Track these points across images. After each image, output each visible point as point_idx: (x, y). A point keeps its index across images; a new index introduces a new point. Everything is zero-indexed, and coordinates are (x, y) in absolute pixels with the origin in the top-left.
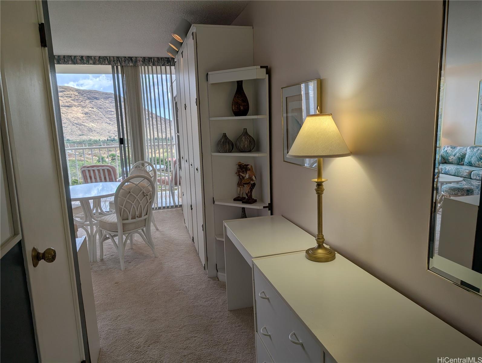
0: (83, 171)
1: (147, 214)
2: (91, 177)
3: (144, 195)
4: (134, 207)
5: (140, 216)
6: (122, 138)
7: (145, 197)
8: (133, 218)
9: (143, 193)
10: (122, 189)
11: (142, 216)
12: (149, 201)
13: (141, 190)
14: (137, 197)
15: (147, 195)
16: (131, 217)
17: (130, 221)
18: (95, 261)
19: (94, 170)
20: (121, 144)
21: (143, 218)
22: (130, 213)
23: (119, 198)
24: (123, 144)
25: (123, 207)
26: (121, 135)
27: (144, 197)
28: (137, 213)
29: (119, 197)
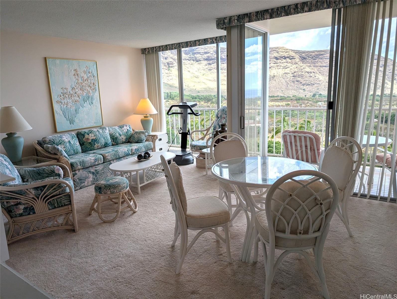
0: (284, 135)
1: (319, 230)
2: (292, 143)
3: (317, 203)
4: (296, 217)
5: (306, 232)
6: (332, 102)
7: (318, 206)
8: (294, 232)
9: (316, 200)
10: (279, 189)
11: (310, 233)
12: (325, 213)
13: (312, 195)
14: (304, 204)
15: (321, 204)
16: (289, 231)
17: (287, 235)
18: (246, 262)
19: (295, 136)
20: (329, 109)
21: (311, 235)
22: (288, 225)
23: (272, 201)
24: (332, 109)
25: (278, 214)
26: (332, 97)
27: (316, 205)
28: (301, 228)
29: (273, 199)
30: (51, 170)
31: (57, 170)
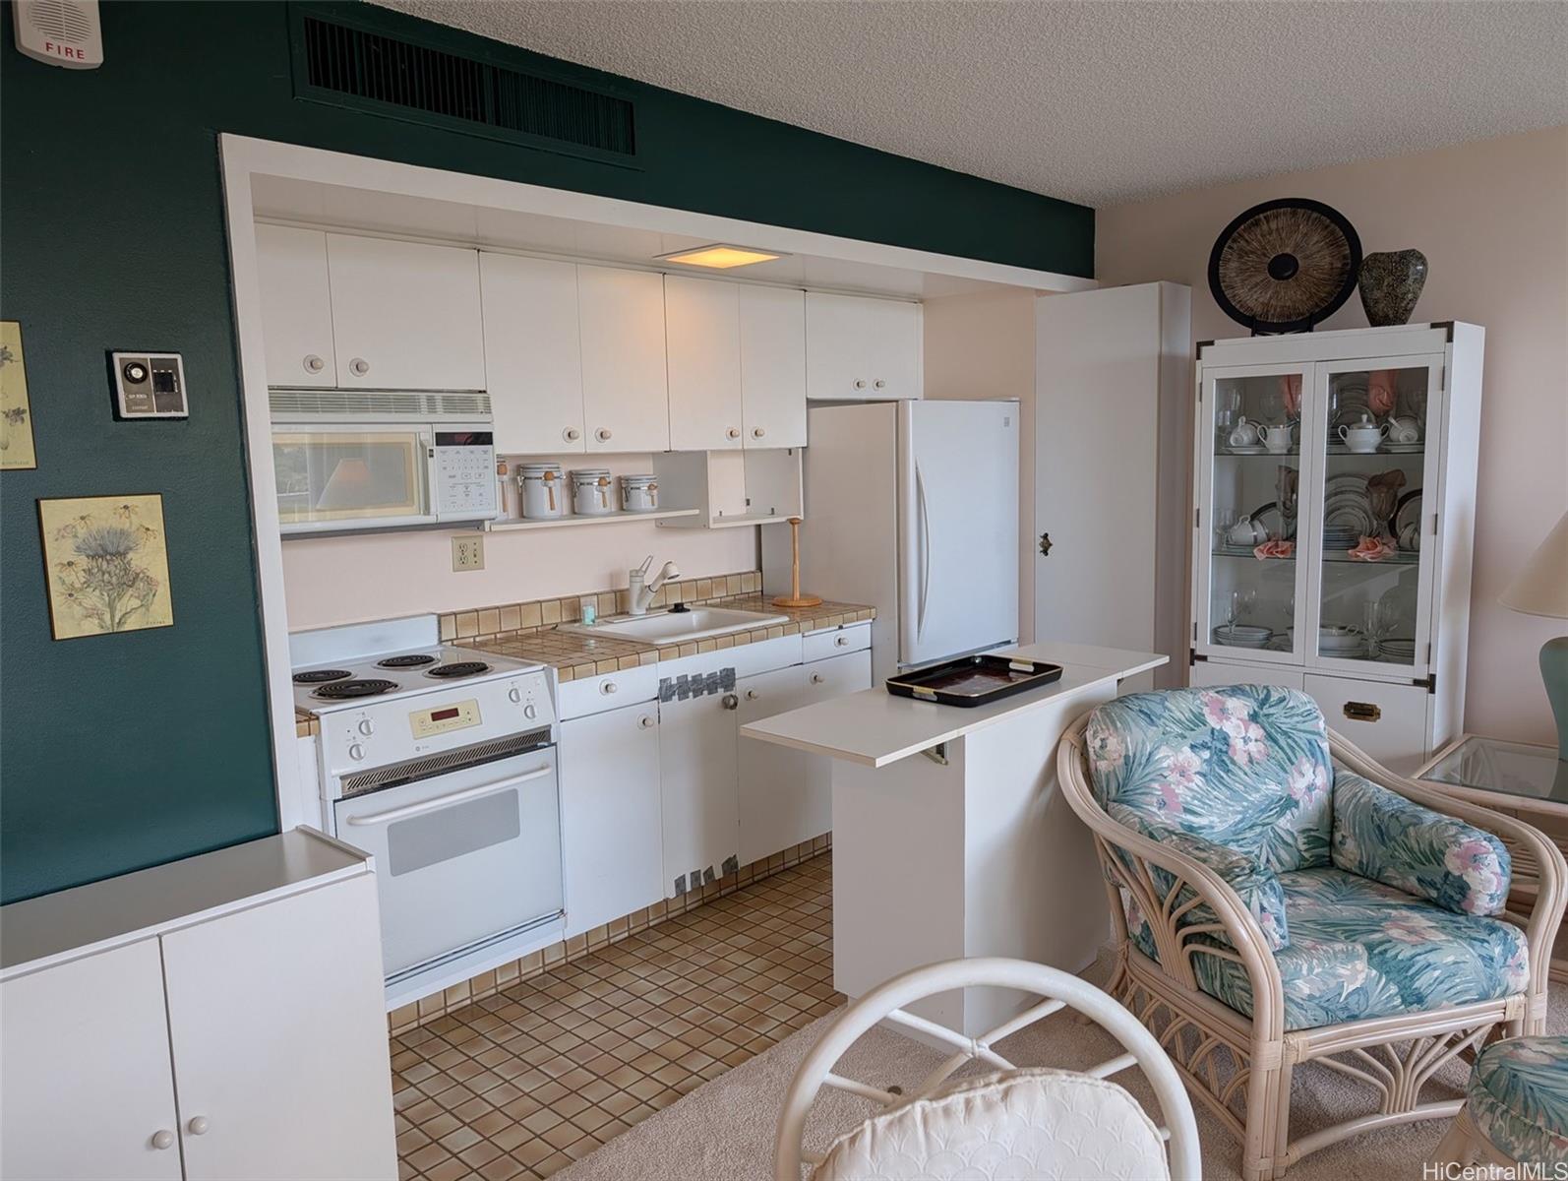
30: (1431, 845)
31: (1457, 856)
